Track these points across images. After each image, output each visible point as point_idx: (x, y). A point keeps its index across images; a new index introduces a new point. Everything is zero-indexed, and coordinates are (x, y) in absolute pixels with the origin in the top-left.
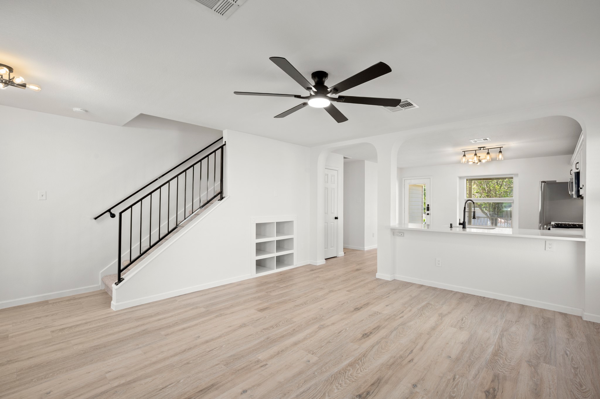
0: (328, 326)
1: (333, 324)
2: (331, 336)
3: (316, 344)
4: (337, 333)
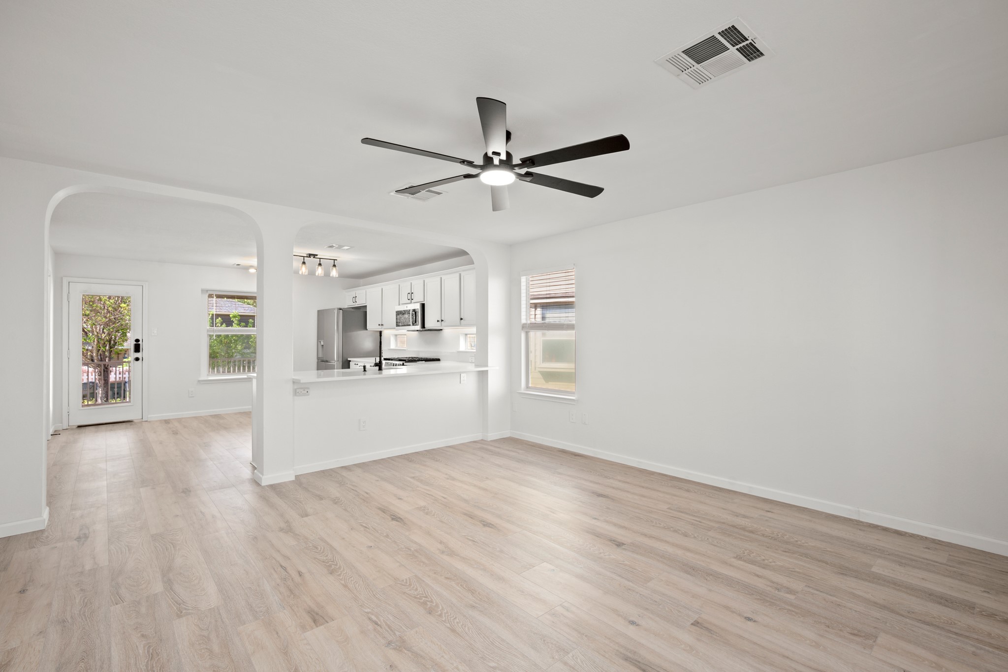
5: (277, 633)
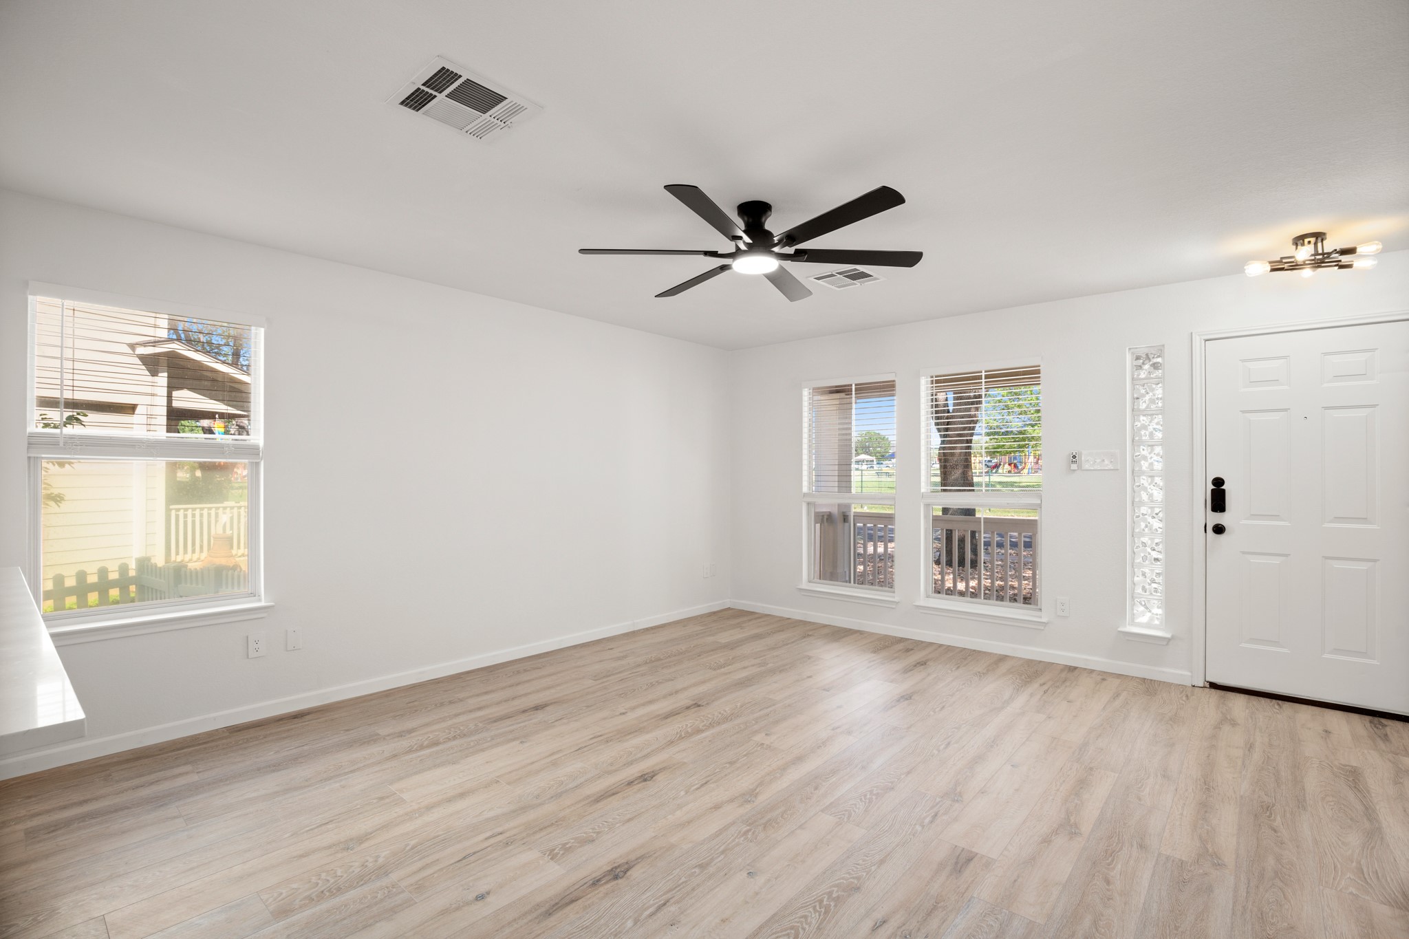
0: (731, 800)
1: (717, 807)
2: (726, 775)
3: (759, 760)
4: (711, 782)
5: (1015, 881)
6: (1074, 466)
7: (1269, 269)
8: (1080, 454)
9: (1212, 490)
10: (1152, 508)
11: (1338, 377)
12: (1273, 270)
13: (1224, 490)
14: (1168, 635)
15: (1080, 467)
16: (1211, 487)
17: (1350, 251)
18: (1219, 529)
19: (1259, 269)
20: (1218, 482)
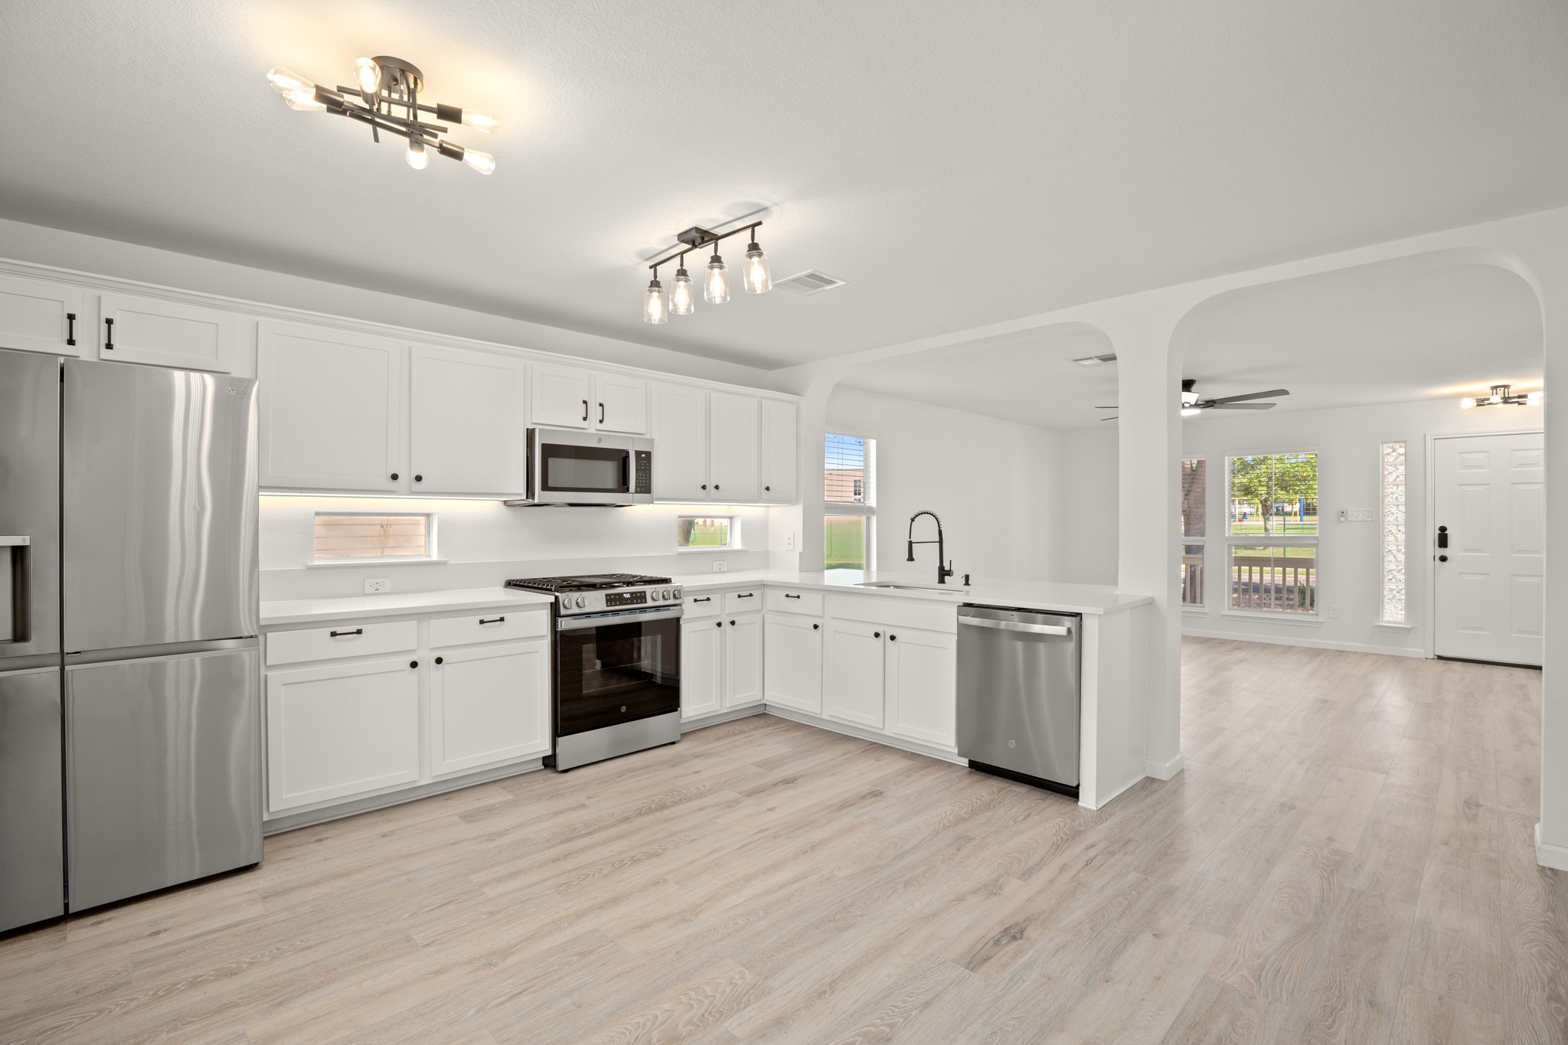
6: (1342, 519)
7: (1476, 404)
8: (1347, 511)
9: (1439, 534)
10: (1397, 546)
11: (1520, 465)
12: (1478, 405)
13: (1447, 534)
14: (1410, 627)
15: (1347, 519)
16: (1438, 532)
17: (1524, 396)
18: (1443, 559)
19: (1468, 403)
20: (1443, 529)
